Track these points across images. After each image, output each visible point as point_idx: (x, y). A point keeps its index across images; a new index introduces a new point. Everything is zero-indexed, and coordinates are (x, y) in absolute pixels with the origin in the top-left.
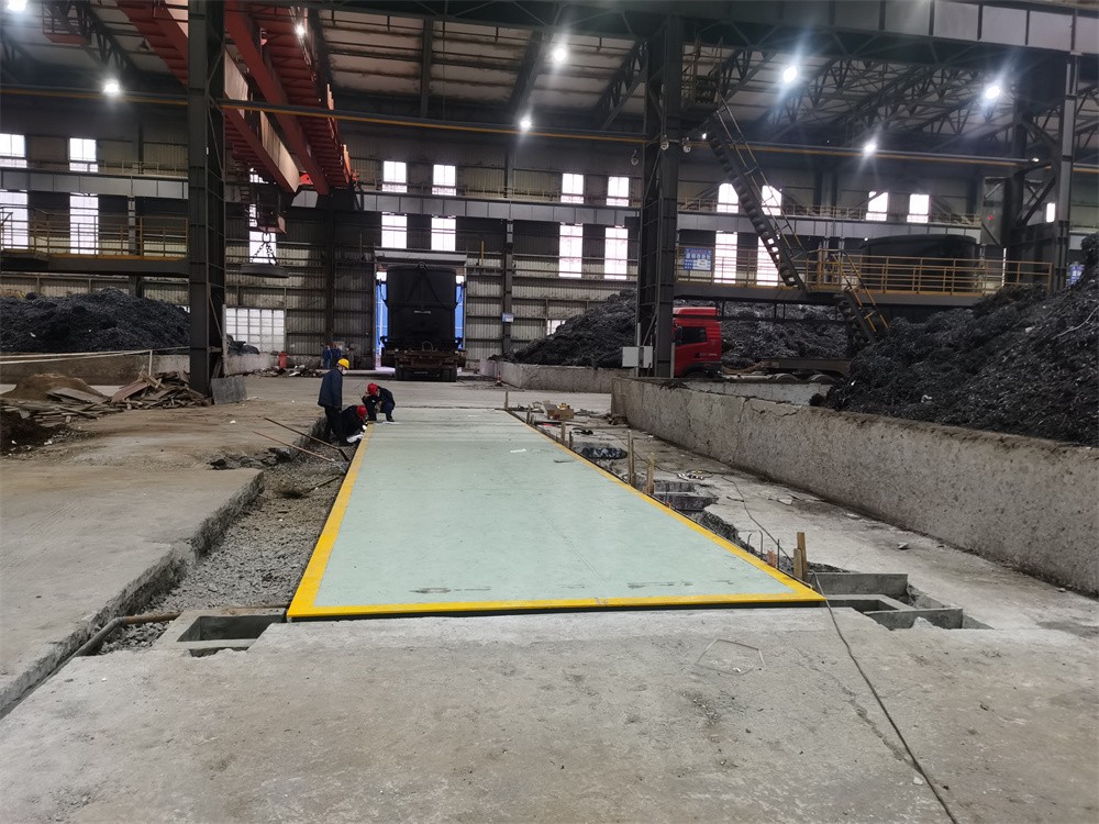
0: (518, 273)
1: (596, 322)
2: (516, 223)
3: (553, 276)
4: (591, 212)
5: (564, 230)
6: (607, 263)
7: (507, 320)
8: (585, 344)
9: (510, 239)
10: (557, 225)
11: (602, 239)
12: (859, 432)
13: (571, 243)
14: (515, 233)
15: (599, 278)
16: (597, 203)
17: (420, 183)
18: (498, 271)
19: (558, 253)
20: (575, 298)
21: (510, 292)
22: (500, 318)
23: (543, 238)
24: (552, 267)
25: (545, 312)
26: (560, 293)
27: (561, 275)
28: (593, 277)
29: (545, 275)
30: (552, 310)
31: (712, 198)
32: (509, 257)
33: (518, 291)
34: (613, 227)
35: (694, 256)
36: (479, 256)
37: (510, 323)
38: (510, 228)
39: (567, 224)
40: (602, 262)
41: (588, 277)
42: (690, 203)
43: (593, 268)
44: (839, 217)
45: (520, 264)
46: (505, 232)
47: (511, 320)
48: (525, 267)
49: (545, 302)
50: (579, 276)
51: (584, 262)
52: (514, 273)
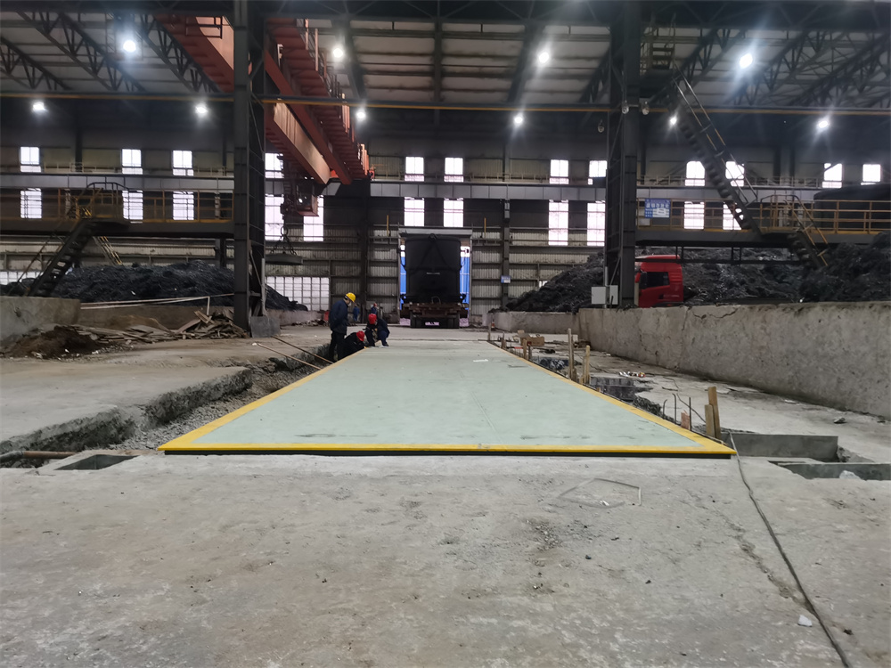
0: (514, 243)
1: (576, 276)
2: (513, 202)
3: (543, 244)
4: (574, 190)
5: (552, 206)
6: (589, 232)
7: (505, 282)
8: (565, 295)
9: (507, 215)
10: (546, 203)
11: (584, 213)
12: (796, 319)
13: (558, 216)
14: (511, 210)
15: (582, 245)
16: (580, 183)
17: (434, 173)
18: (498, 242)
19: (547, 225)
20: (562, 262)
21: (508, 259)
22: (500, 280)
23: (534, 213)
24: (542, 237)
25: (537, 275)
26: (550, 258)
27: (550, 244)
28: (577, 244)
29: (537, 244)
30: (543, 272)
31: (681, 174)
32: (507, 230)
33: (514, 258)
34: (594, 202)
35: (653, 205)
36: (482, 230)
37: (507, 284)
38: (507, 206)
39: (555, 201)
40: (585, 232)
41: (573, 245)
42: (661, 179)
43: (578, 237)
44: (797, 186)
45: (516, 236)
46: (503, 210)
47: (509, 281)
48: (520, 238)
49: (536, 266)
50: (566, 244)
51: (570, 232)
52: (511, 242)
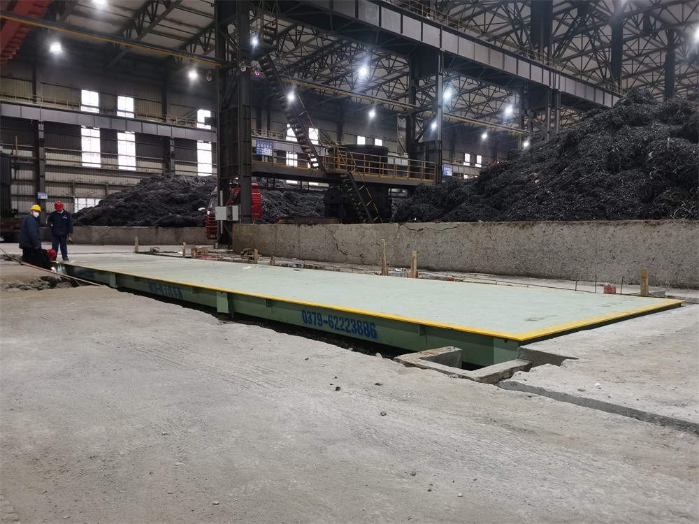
0: (48, 162)
2: (47, 124)
3: (77, 165)
4: (107, 120)
5: (84, 131)
6: (120, 158)
7: (42, 198)
9: (41, 135)
10: (79, 128)
11: (115, 141)
13: (91, 142)
14: (45, 131)
15: (114, 169)
16: (110, 114)
18: (31, 160)
19: (80, 148)
20: (96, 182)
21: (44, 176)
22: (36, 196)
23: (68, 137)
24: (76, 158)
25: (73, 192)
26: (85, 178)
27: (84, 165)
28: (110, 167)
29: (71, 164)
30: (78, 190)
31: (194, 120)
32: (41, 149)
33: (49, 176)
34: (124, 132)
36: (13, 148)
37: (44, 200)
38: (41, 127)
39: (87, 128)
40: (116, 157)
41: (106, 167)
42: (179, 120)
43: (110, 161)
45: (49, 155)
46: (37, 130)
47: (46, 197)
48: (53, 158)
49: (71, 185)
50: (99, 166)
51: (102, 156)
52: (45, 162)
